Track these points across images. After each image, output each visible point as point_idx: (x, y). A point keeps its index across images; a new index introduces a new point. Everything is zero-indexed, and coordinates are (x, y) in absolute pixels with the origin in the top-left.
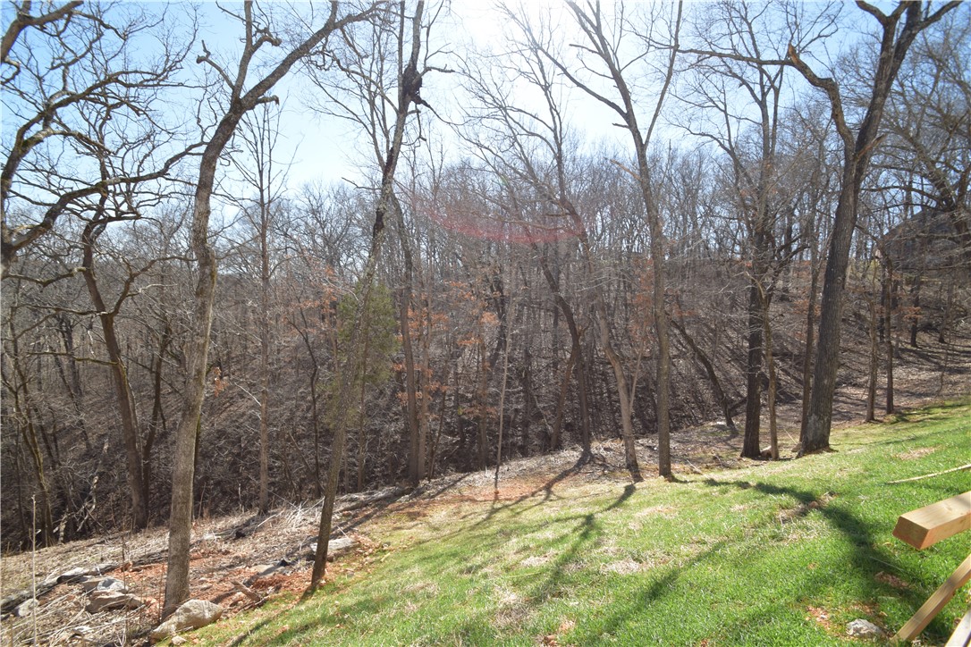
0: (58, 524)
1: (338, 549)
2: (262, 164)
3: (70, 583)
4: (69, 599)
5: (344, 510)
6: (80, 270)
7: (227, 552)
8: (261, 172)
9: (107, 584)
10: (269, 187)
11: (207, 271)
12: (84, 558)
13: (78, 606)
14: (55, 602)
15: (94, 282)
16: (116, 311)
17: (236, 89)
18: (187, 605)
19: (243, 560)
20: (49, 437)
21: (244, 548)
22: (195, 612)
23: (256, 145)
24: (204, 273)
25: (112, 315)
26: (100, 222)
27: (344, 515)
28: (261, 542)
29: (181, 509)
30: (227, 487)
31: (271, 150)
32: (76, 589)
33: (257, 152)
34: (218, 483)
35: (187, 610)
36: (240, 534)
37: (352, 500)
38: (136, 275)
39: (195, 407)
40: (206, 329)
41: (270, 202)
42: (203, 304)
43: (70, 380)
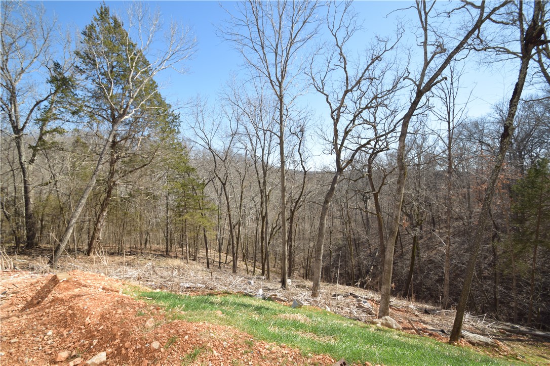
0: (357, 282)
1: (480, 341)
2: (450, 108)
3: (354, 297)
4: (352, 301)
5: (501, 329)
6: (367, 175)
7: (417, 316)
8: (449, 113)
9: (365, 302)
10: (453, 120)
11: (402, 173)
12: (361, 293)
13: (354, 305)
14: (348, 300)
15: (372, 179)
16: (379, 192)
17: (419, 86)
18: (386, 317)
19: (424, 322)
20: (357, 243)
21: (426, 318)
22: (390, 322)
23: (446, 99)
24: (401, 173)
25: (377, 193)
26: (375, 154)
27: (500, 332)
28: (437, 320)
29: (387, 275)
30: (434, 293)
31: (454, 99)
32: (355, 300)
33: (447, 102)
34: (428, 289)
35: (386, 319)
36: (427, 312)
37: (513, 327)
38: (387, 175)
39: (394, 232)
40: (401, 198)
41: (453, 128)
42: (400, 187)
43: (365, 221)
